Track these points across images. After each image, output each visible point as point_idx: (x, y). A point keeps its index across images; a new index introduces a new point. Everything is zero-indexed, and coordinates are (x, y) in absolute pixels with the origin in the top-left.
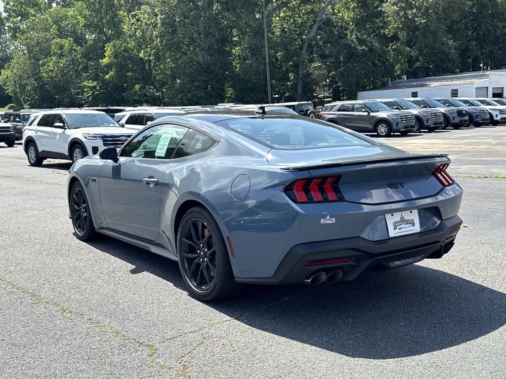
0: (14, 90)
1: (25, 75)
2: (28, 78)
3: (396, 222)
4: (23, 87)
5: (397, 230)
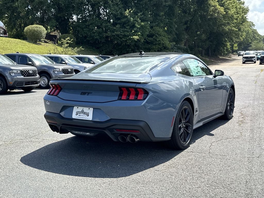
3: (78, 112)
5: (78, 116)
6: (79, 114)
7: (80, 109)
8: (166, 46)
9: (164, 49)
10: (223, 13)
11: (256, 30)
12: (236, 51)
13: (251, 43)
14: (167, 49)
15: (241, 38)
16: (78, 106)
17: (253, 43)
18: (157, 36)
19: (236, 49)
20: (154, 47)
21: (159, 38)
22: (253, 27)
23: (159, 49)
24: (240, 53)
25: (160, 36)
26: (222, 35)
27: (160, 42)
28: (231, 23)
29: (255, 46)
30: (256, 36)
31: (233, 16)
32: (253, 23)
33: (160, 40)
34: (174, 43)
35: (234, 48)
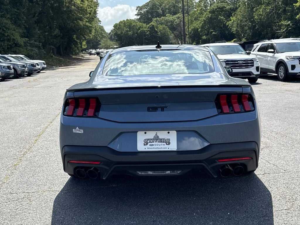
0: (237, 30)
1: (244, 19)
2: (246, 21)
3: (148, 140)
4: (242, 27)
5: (148, 146)
6: (149, 144)
7: (151, 135)
8: (17, 42)
9: (15, 46)
10: (80, 5)
11: (102, 27)
12: (85, 50)
13: (100, 41)
14: (18, 47)
15: (91, 35)
16: (146, 130)
17: (102, 40)
18: (5, 29)
19: (85, 47)
20: (2, 44)
21: (7, 33)
22: (99, 23)
23: (9, 46)
24: (91, 52)
25: (8, 30)
26: (74, 31)
27: (9, 37)
28: (85, 18)
29: (104, 44)
30: (103, 33)
31: (86, 10)
32: (99, 19)
33: (9, 34)
34: (27, 39)
35: (83, 46)
